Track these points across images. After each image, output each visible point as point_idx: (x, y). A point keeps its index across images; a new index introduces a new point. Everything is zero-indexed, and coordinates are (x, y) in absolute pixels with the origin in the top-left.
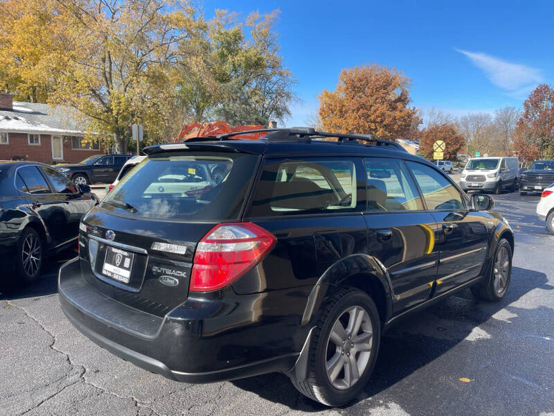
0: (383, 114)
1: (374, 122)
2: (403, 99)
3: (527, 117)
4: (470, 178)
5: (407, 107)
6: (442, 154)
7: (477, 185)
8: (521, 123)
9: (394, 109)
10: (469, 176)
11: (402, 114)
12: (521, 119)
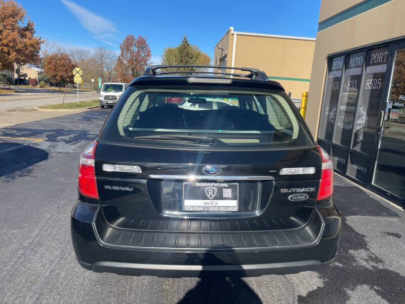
0: (14, 40)
1: (7, 45)
2: (29, 29)
3: (123, 56)
4: (107, 97)
5: (35, 36)
6: (80, 78)
7: (112, 102)
8: (119, 60)
9: (23, 36)
10: (106, 96)
11: (32, 42)
12: (119, 57)
